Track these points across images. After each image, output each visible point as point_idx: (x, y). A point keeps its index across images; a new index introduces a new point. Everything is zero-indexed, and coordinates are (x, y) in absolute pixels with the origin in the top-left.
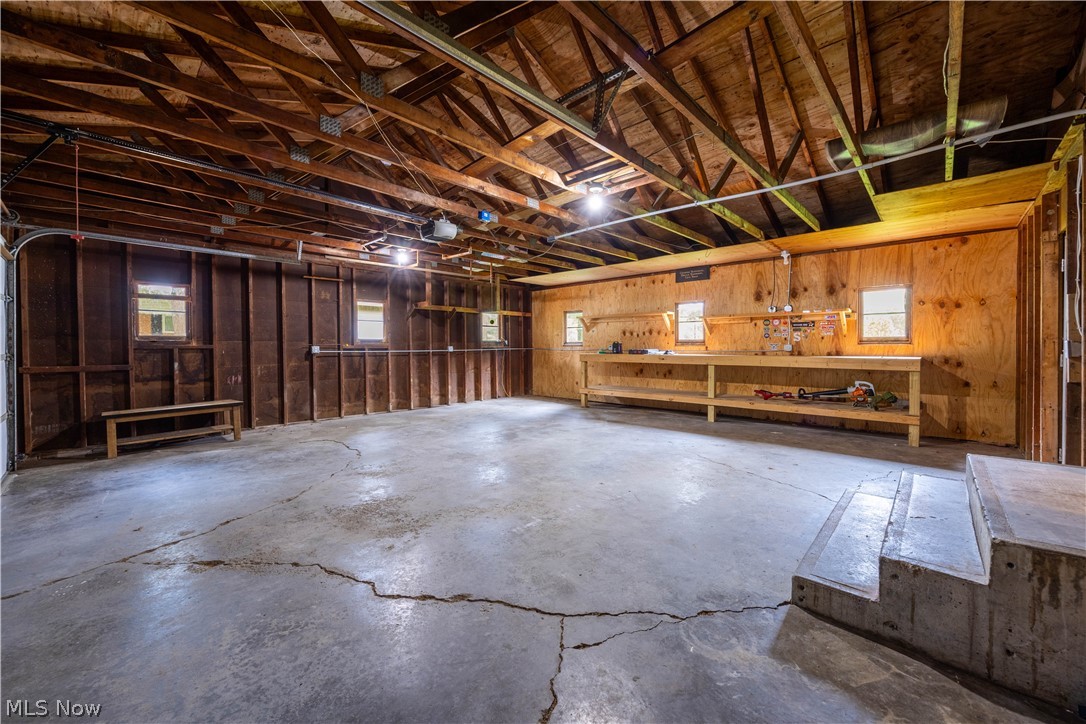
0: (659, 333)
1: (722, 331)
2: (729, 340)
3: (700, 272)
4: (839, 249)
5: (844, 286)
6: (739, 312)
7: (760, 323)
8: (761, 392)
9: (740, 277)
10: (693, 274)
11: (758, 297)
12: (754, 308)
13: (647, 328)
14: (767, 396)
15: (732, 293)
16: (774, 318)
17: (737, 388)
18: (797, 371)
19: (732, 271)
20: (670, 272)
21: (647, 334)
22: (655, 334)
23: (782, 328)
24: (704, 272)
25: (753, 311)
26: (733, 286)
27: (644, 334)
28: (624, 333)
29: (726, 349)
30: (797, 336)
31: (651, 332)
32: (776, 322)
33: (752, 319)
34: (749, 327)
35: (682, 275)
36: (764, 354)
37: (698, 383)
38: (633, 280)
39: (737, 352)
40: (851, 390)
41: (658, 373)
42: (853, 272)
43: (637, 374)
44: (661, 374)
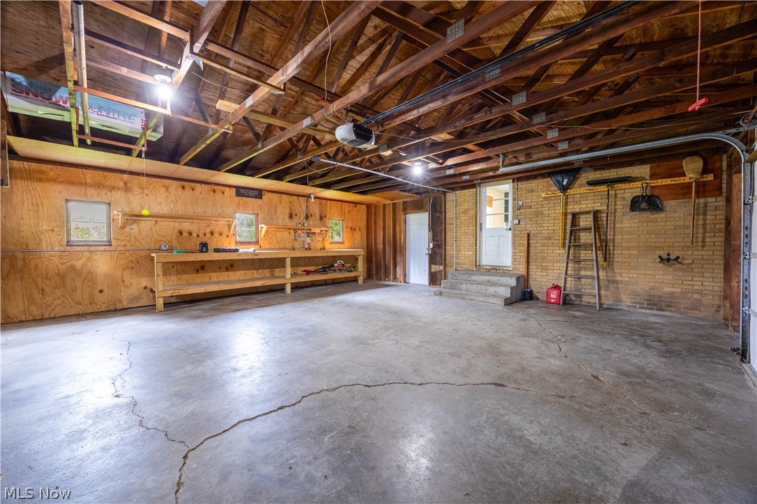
0: (221, 234)
1: (270, 236)
2: (275, 241)
3: (256, 193)
4: (324, 199)
5: (325, 217)
6: (280, 224)
7: (292, 231)
8: (305, 271)
9: (280, 202)
10: (251, 193)
11: (291, 217)
12: (288, 222)
13: (208, 230)
14: (308, 273)
15: (276, 211)
16: (299, 229)
17: (280, 271)
18: (309, 258)
19: (275, 196)
20: (230, 186)
21: (208, 235)
22: (216, 235)
23: (302, 235)
24: (258, 193)
25: (288, 224)
26: (276, 206)
27: (205, 234)
28: (181, 233)
29: (273, 247)
30: (308, 240)
31: (212, 233)
32: (300, 232)
33: (289, 229)
34: (286, 234)
35: (241, 191)
36: (294, 250)
37: (255, 271)
38: (192, 185)
39: (279, 249)
40: (336, 265)
41: (220, 268)
42: (328, 211)
43: (198, 271)
44: (223, 268)
